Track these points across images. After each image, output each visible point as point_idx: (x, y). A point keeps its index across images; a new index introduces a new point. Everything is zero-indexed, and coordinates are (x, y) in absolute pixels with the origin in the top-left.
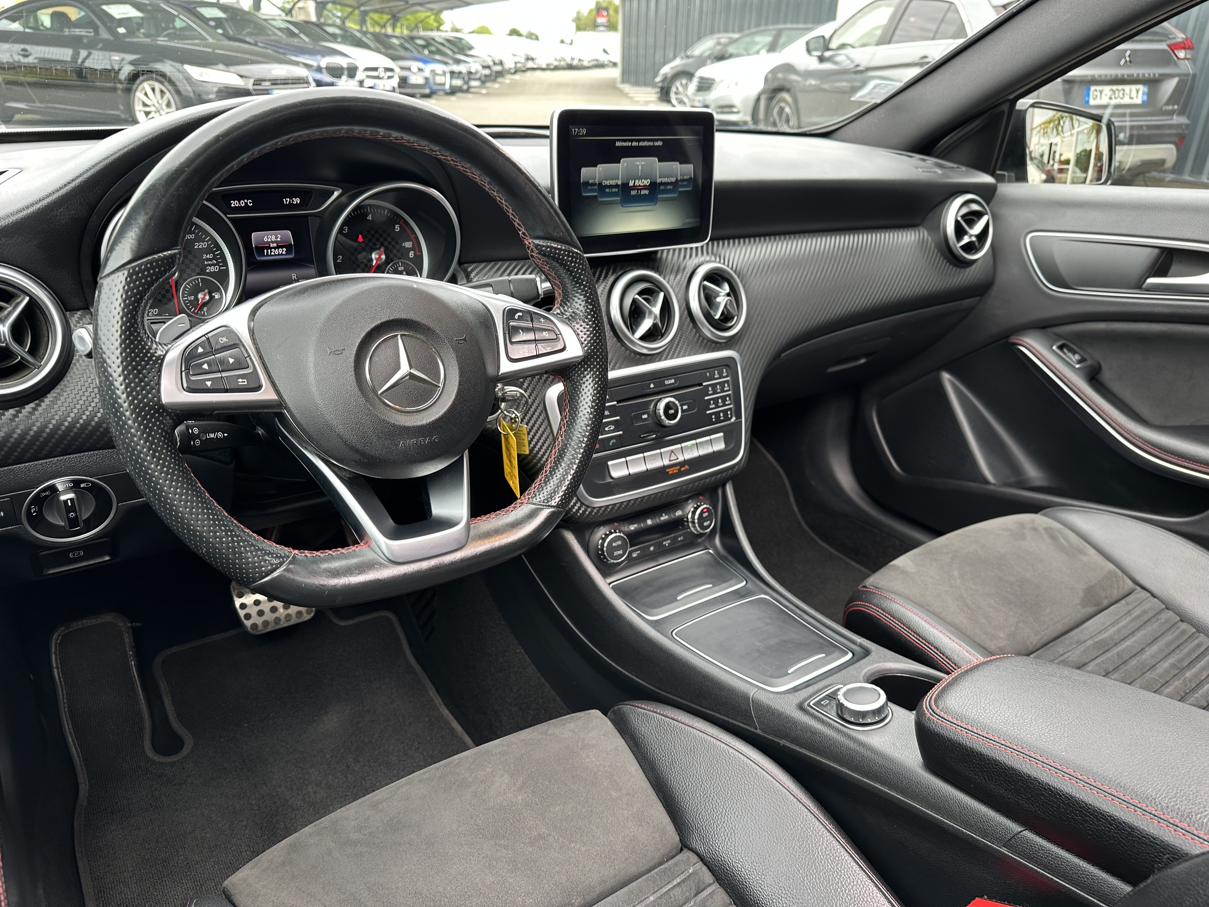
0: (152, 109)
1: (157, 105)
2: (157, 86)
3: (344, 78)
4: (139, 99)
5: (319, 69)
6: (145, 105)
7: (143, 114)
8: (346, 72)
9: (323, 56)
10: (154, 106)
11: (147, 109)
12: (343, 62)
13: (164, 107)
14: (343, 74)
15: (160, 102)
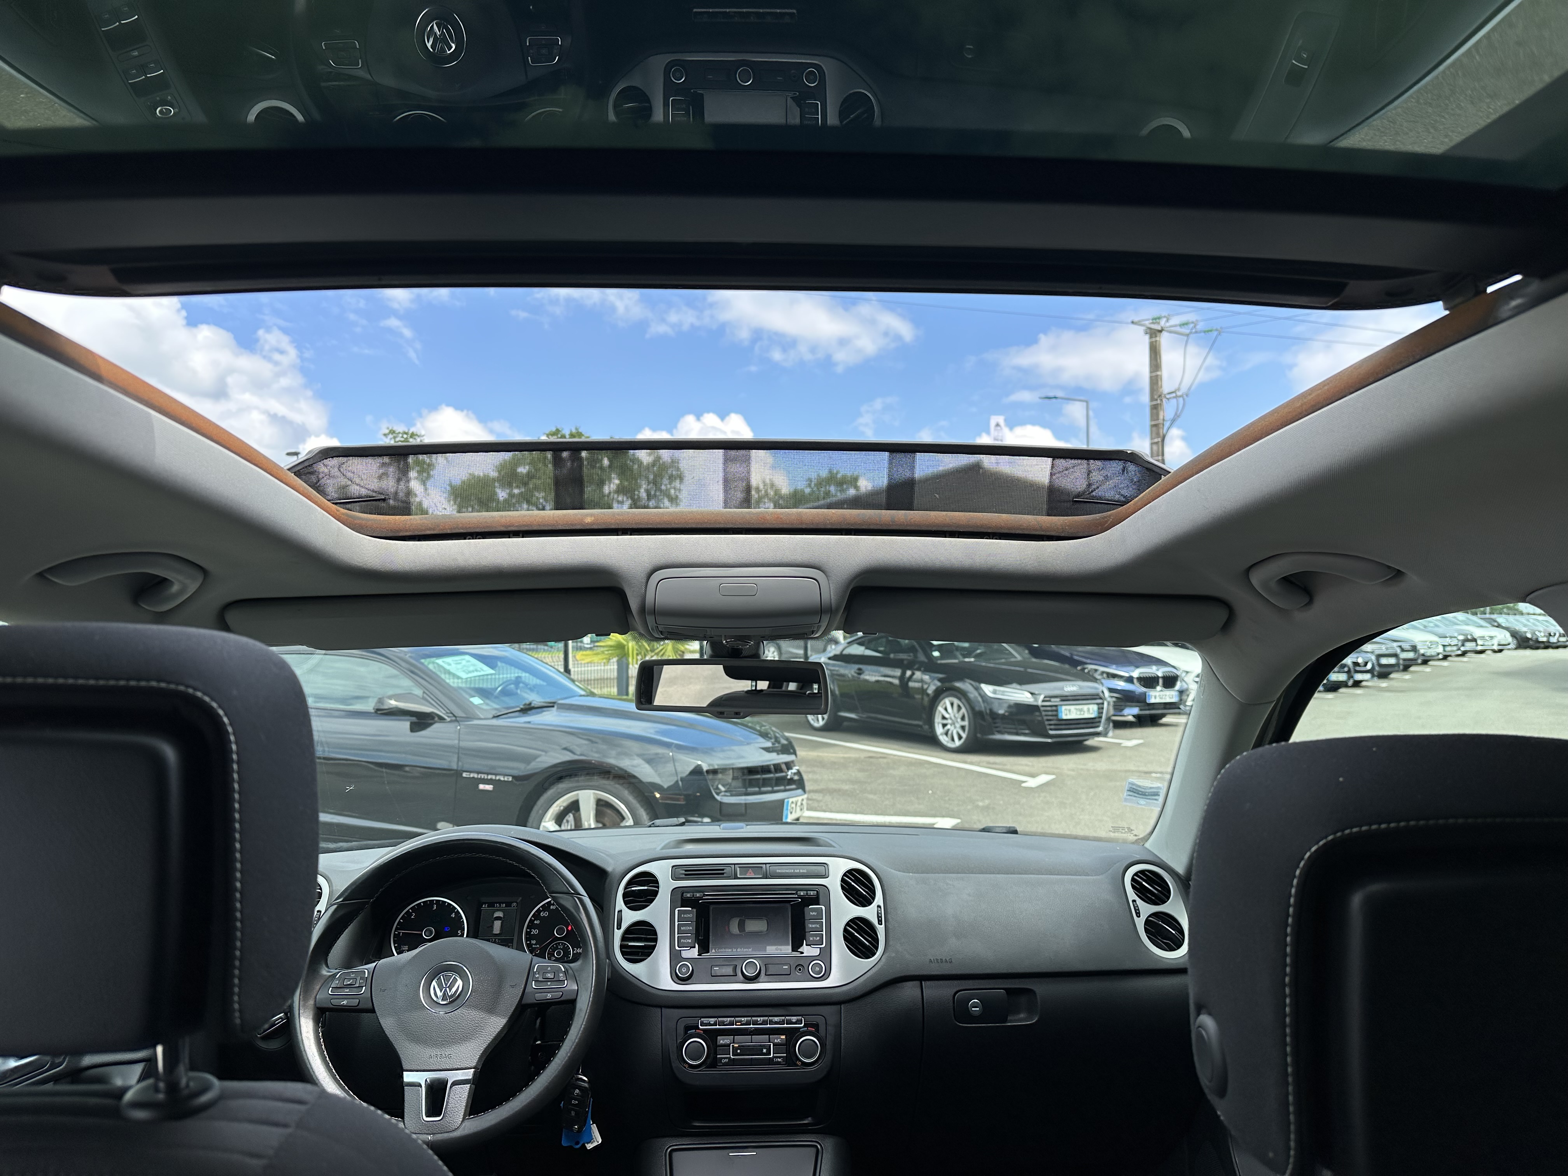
0: (949, 721)
1: (953, 718)
2: (956, 702)
3: (1159, 688)
4: (940, 712)
5: (1130, 680)
6: (944, 718)
7: (941, 726)
8: (1161, 681)
9: (1137, 667)
10: (951, 719)
11: (945, 722)
12: (1159, 672)
13: (959, 720)
14: (1158, 684)
15: (957, 715)
